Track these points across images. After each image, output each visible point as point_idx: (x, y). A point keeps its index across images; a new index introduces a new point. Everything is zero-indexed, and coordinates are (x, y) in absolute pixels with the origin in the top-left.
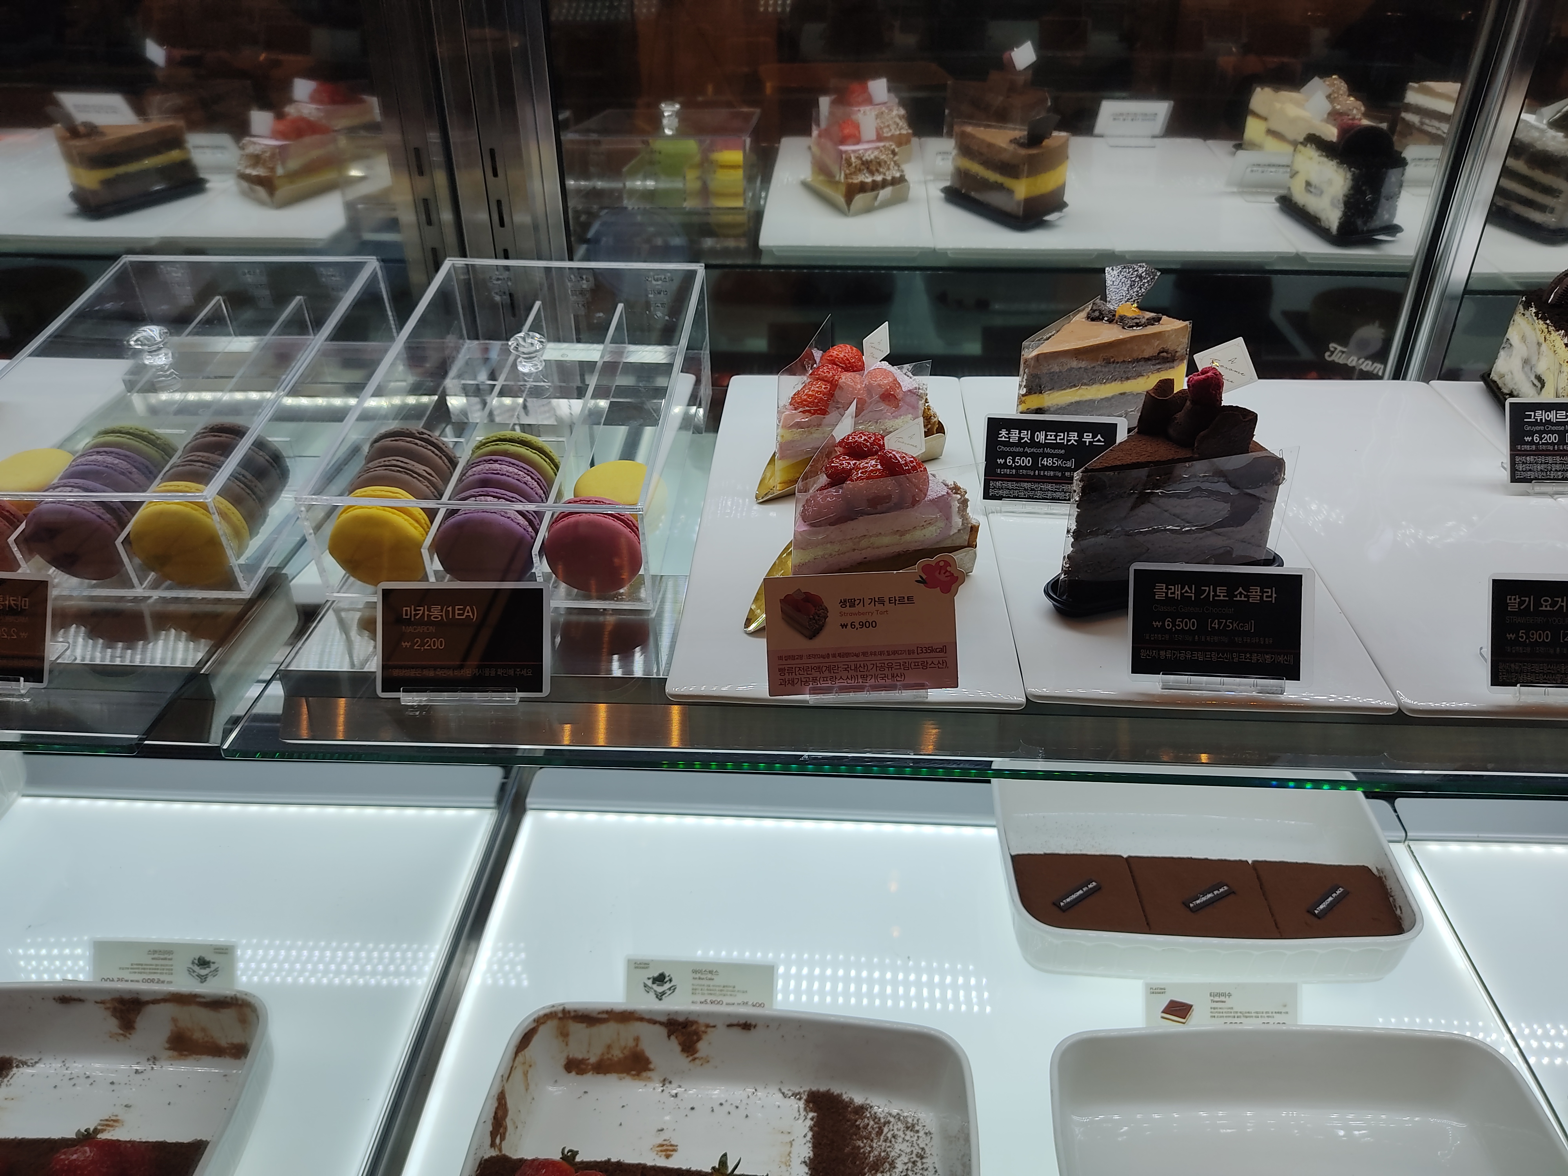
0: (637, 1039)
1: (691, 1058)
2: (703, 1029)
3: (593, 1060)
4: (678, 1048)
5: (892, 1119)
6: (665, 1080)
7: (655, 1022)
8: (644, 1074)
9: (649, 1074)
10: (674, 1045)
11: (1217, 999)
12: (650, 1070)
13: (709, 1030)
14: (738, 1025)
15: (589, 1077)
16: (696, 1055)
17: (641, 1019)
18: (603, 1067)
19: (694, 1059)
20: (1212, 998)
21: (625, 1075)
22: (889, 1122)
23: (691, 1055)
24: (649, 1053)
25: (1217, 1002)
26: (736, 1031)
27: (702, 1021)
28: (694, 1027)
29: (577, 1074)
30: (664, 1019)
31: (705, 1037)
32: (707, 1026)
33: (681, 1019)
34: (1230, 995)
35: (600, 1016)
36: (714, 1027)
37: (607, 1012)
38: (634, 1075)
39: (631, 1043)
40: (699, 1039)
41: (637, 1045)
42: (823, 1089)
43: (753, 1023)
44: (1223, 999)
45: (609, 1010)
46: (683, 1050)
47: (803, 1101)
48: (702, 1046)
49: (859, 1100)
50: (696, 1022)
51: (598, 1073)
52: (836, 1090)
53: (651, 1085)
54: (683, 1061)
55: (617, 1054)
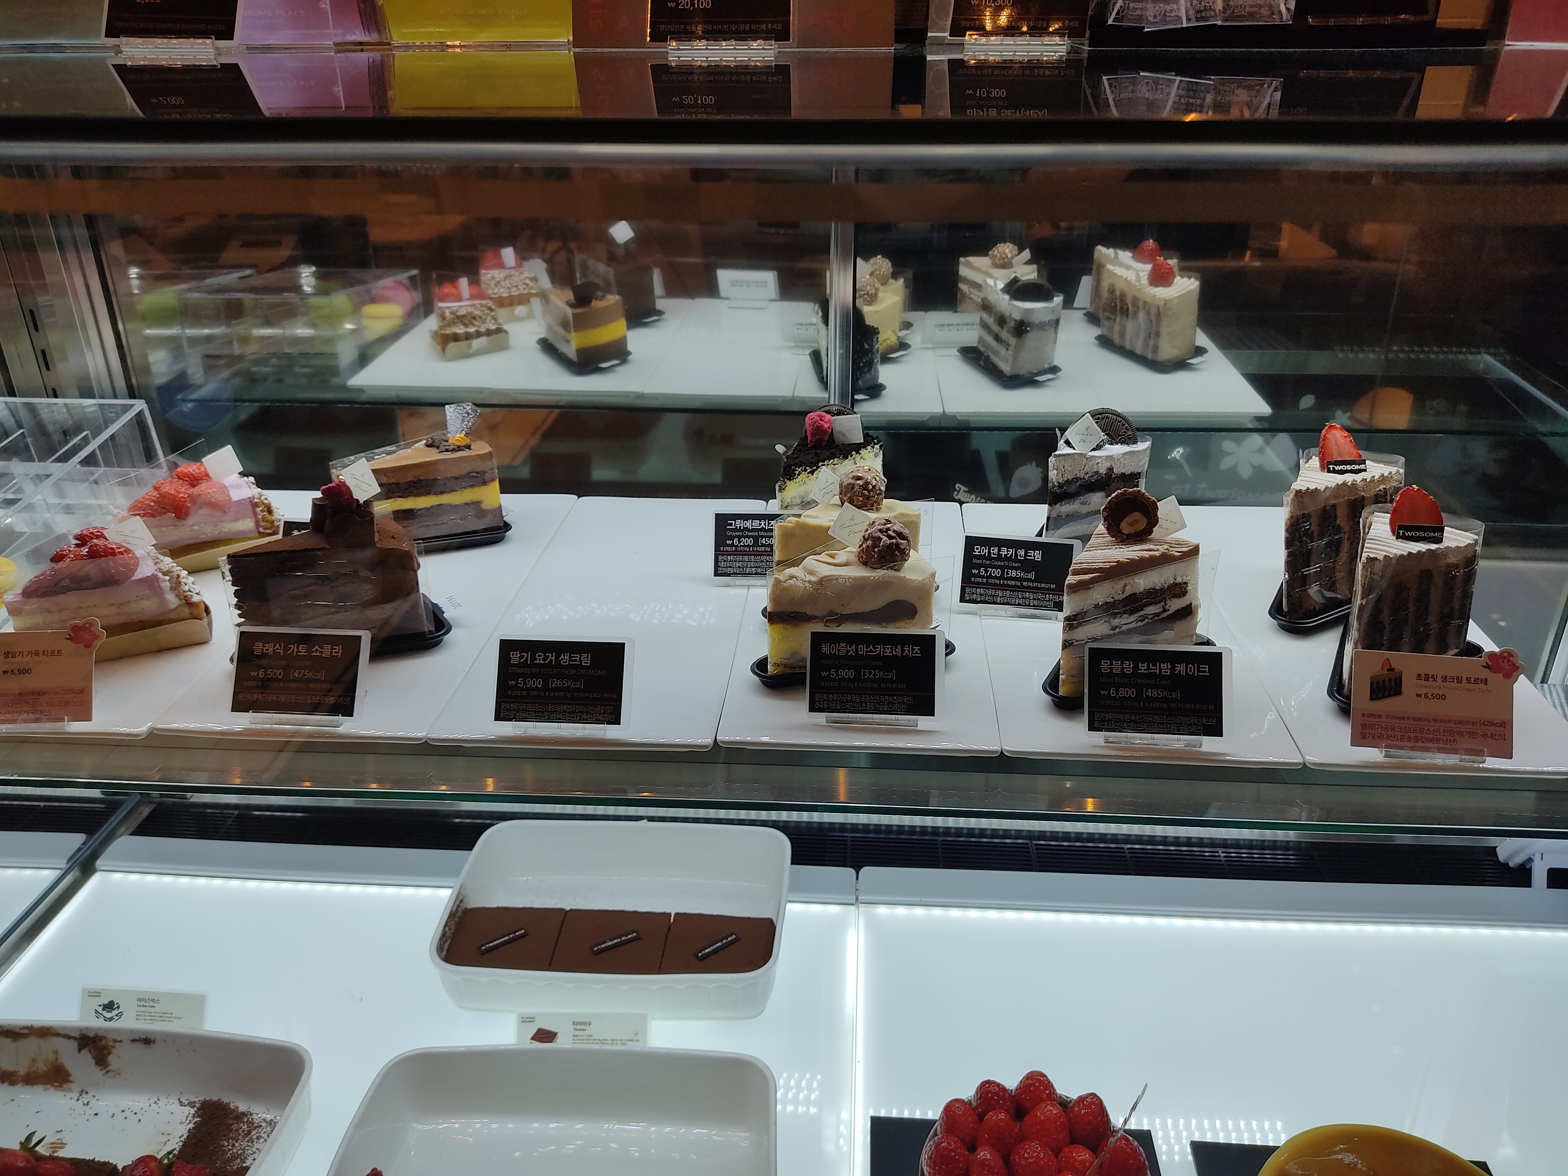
0: (56, 1053)
1: (104, 1071)
2: (111, 1043)
3: (22, 1072)
4: (93, 1062)
5: (263, 1124)
6: (82, 1091)
7: (68, 1037)
8: (65, 1086)
9: (70, 1085)
10: (87, 1057)
11: (578, 1027)
12: (71, 1082)
13: (116, 1044)
14: (140, 1040)
15: (19, 1087)
16: (109, 1068)
17: (56, 1034)
18: (30, 1079)
19: (108, 1072)
20: (574, 1026)
21: (49, 1086)
22: (261, 1126)
23: (105, 1068)
24: (69, 1066)
25: (579, 1030)
26: (139, 1045)
27: (110, 1036)
28: (104, 1042)
29: (10, 1084)
30: (76, 1035)
31: (113, 1051)
32: (115, 1041)
33: (91, 1035)
34: (590, 1024)
35: (22, 1031)
36: (120, 1041)
37: (27, 1028)
38: (56, 1086)
39: (52, 1057)
40: (109, 1053)
41: (57, 1059)
42: (215, 1098)
43: (153, 1039)
44: (583, 1027)
45: (30, 1025)
46: (97, 1063)
47: (196, 1109)
48: (111, 1059)
49: (243, 1108)
50: (105, 1038)
51: (27, 1084)
52: (225, 1100)
53: (69, 1095)
54: (97, 1073)
55: (41, 1067)
